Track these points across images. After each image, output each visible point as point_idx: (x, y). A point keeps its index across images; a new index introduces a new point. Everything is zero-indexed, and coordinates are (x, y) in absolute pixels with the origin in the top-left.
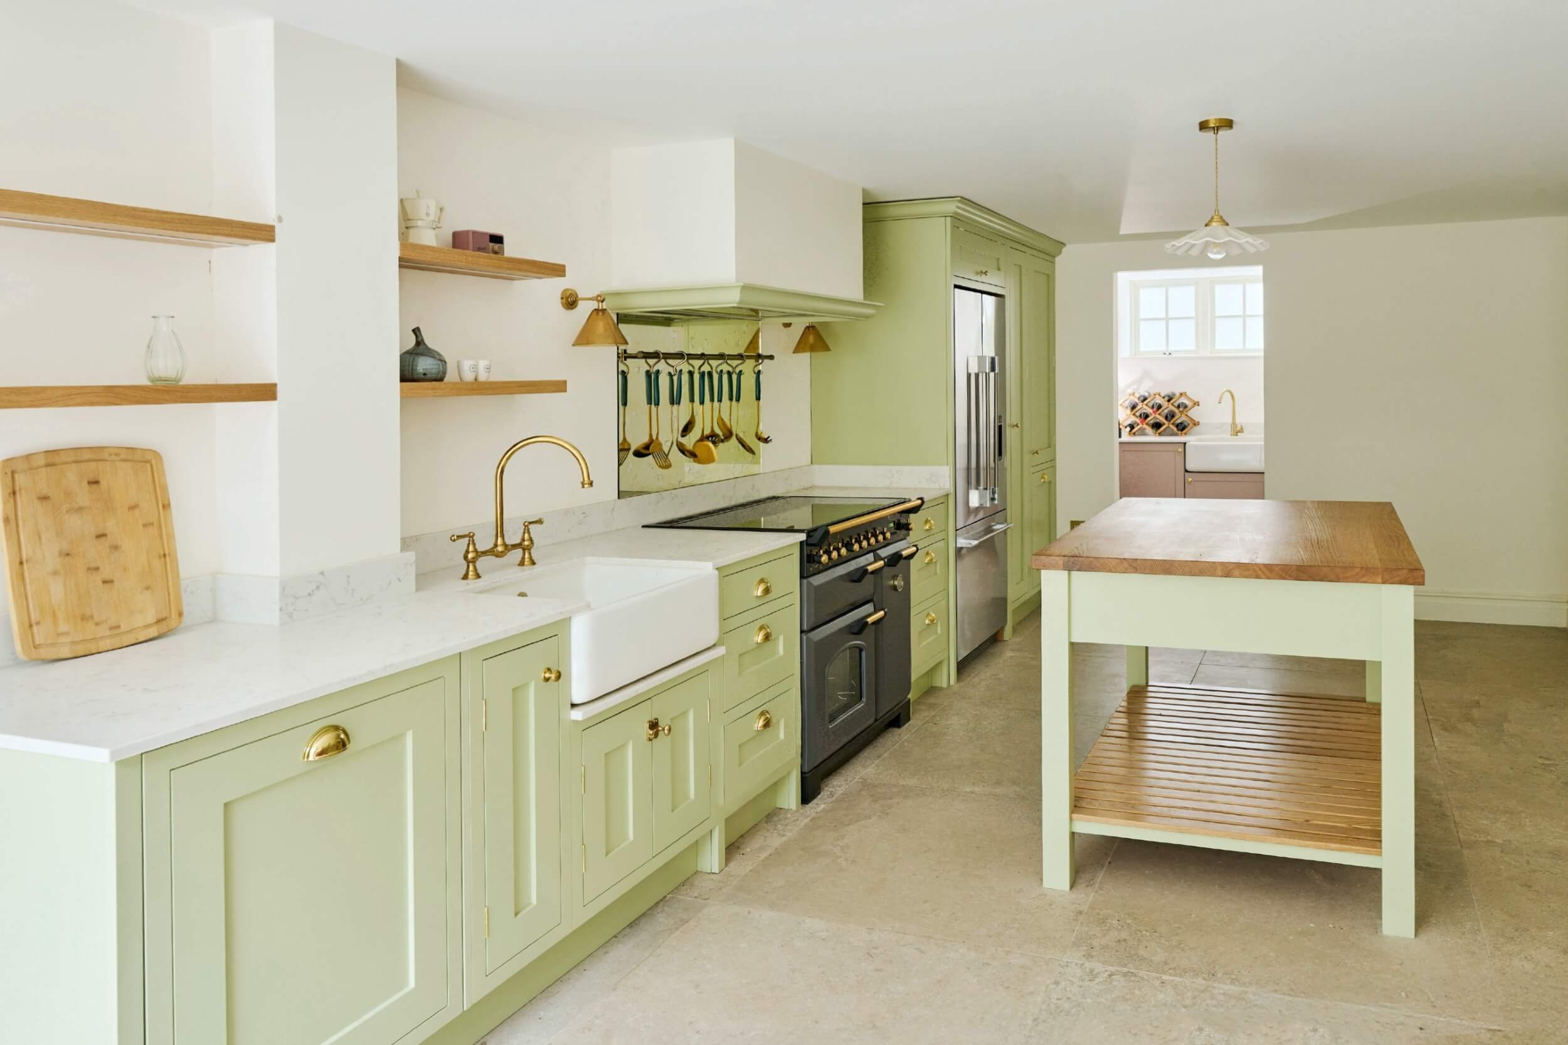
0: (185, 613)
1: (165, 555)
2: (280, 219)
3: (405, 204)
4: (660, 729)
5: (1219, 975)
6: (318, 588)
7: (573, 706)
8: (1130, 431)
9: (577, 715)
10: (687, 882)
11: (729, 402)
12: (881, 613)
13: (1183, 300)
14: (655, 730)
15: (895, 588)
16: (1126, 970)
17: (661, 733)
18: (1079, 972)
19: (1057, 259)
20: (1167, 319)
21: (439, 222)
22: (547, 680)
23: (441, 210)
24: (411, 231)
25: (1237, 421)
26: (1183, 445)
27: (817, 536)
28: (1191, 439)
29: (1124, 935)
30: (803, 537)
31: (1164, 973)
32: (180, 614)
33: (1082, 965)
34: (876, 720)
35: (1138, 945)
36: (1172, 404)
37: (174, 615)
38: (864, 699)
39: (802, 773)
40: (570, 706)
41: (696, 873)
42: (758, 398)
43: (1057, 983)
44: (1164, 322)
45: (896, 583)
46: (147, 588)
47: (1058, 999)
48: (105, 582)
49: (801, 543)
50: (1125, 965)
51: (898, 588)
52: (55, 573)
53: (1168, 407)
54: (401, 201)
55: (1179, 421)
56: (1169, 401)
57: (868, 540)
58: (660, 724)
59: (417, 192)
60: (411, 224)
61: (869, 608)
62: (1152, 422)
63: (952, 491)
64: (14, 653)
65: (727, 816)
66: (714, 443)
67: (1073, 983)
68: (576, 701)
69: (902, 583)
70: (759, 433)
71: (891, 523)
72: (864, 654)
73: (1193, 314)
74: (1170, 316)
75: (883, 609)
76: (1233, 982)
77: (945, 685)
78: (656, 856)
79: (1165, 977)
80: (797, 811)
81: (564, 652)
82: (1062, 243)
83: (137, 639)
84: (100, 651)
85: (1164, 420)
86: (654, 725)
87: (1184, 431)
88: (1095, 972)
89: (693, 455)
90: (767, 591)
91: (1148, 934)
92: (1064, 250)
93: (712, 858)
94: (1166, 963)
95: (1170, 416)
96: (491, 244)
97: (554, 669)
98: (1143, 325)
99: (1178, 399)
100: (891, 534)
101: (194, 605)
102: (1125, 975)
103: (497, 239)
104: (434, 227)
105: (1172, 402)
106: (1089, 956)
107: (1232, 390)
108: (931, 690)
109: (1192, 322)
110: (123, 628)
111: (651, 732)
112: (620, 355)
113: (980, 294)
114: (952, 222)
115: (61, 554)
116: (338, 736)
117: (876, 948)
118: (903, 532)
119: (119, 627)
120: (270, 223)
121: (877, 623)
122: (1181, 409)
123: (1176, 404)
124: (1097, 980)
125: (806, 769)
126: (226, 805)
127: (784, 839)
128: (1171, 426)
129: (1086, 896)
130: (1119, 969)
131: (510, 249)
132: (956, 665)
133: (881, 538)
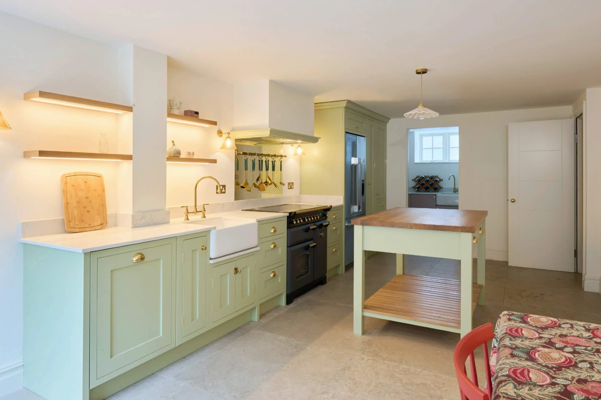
0: (108, 223)
1: (103, 205)
2: (134, 105)
3: (171, 101)
4: (238, 270)
5: (403, 363)
6: (142, 218)
7: (211, 259)
8: (418, 190)
9: (211, 262)
10: (248, 323)
11: (272, 171)
12: (315, 244)
13: (438, 141)
14: (236, 271)
15: (321, 236)
16: (373, 358)
17: (238, 272)
18: (359, 358)
19: (388, 124)
20: (433, 148)
21: (180, 107)
22: (203, 249)
23: (181, 103)
24: (172, 110)
25: (456, 187)
26: (435, 195)
27: (292, 214)
28: (439, 194)
29: (376, 349)
30: (288, 214)
31: (386, 360)
32: (107, 223)
33: (360, 356)
34: (314, 281)
35: (380, 352)
36: (433, 180)
37: (105, 223)
38: (309, 273)
39: (287, 294)
40: (209, 259)
41: (251, 321)
42: (281, 170)
43: (351, 360)
44: (431, 150)
45: (322, 234)
46: (98, 214)
47: (350, 364)
48: (88, 211)
49: (287, 216)
50: (373, 357)
51: (322, 236)
52: (75, 207)
53: (431, 181)
54: (169, 100)
55: (435, 187)
56: (431, 179)
57: (311, 218)
58: (238, 269)
59: (174, 98)
60: (172, 108)
61: (312, 242)
62: (425, 187)
63: (344, 205)
64: (65, 230)
65: (260, 303)
66: (266, 185)
67: (356, 360)
68: (212, 257)
69: (324, 235)
70: (281, 182)
71: (320, 213)
72: (309, 258)
73: (442, 147)
74: (434, 147)
75: (316, 243)
76: (407, 365)
77: (340, 273)
78: (236, 312)
79: (385, 362)
80: (285, 307)
81: (208, 241)
82: (389, 118)
83: (95, 229)
84: (86, 231)
85: (430, 186)
86: (236, 269)
87: (437, 190)
88: (363, 358)
89: (258, 187)
90: (275, 231)
91: (384, 349)
92: (390, 121)
93: (256, 317)
94: (387, 358)
95: (432, 185)
96: (195, 115)
97: (205, 246)
98: (424, 151)
99: (435, 178)
100: (320, 218)
101: (110, 221)
102: (373, 360)
103: (197, 113)
104: (178, 108)
105: (432, 179)
106: (363, 354)
107: (454, 175)
108: (336, 275)
109: (442, 149)
110: (92, 225)
111: (235, 271)
112: (236, 153)
113: (356, 136)
114: (345, 110)
115: (77, 202)
116: (142, 256)
117: (298, 346)
118: (325, 217)
119: (91, 225)
120: (131, 106)
121: (314, 247)
122: (436, 182)
123: (434, 180)
124: (363, 360)
125: (288, 293)
126: (112, 271)
127: (279, 314)
128: (432, 188)
129: (366, 338)
130: (372, 358)
131: (201, 116)
132: (345, 267)
133: (315, 218)
